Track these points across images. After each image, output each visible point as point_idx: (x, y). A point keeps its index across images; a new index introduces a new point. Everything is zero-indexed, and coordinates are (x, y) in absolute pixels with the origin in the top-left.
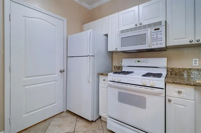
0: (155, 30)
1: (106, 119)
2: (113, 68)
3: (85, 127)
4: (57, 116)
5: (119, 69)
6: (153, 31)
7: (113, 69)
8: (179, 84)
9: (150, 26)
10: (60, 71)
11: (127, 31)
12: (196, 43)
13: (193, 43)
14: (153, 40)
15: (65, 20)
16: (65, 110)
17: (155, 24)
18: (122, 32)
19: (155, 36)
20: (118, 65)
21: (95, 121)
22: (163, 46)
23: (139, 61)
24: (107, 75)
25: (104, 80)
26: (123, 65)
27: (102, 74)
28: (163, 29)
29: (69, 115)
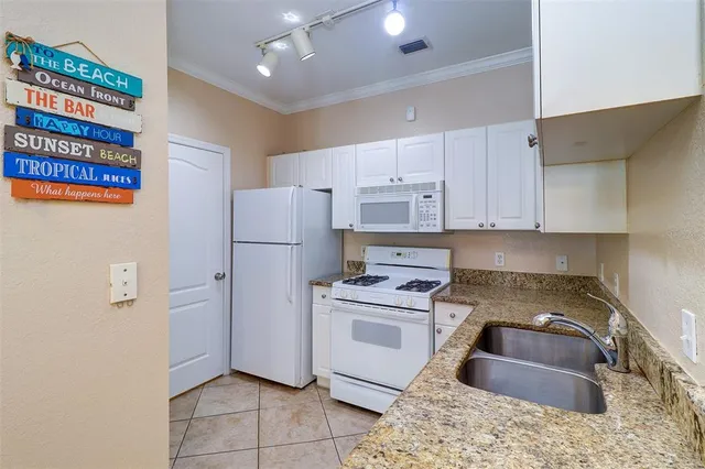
0: (425, 197)
1: (328, 380)
2: (346, 264)
3: (282, 400)
4: (211, 384)
5: (358, 269)
6: (421, 198)
7: (346, 269)
8: (462, 303)
9: (415, 187)
10: (216, 278)
11: (374, 190)
12: (490, 228)
13: (484, 228)
14: (420, 216)
15: (227, 151)
16: (226, 372)
17: (425, 186)
18: (364, 191)
19: (425, 209)
20: (357, 259)
21: (304, 388)
22: (439, 229)
23: (399, 254)
24: (330, 285)
25: (323, 297)
26: (366, 261)
27: (319, 284)
28: (437, 197)
29: (239, 381)
